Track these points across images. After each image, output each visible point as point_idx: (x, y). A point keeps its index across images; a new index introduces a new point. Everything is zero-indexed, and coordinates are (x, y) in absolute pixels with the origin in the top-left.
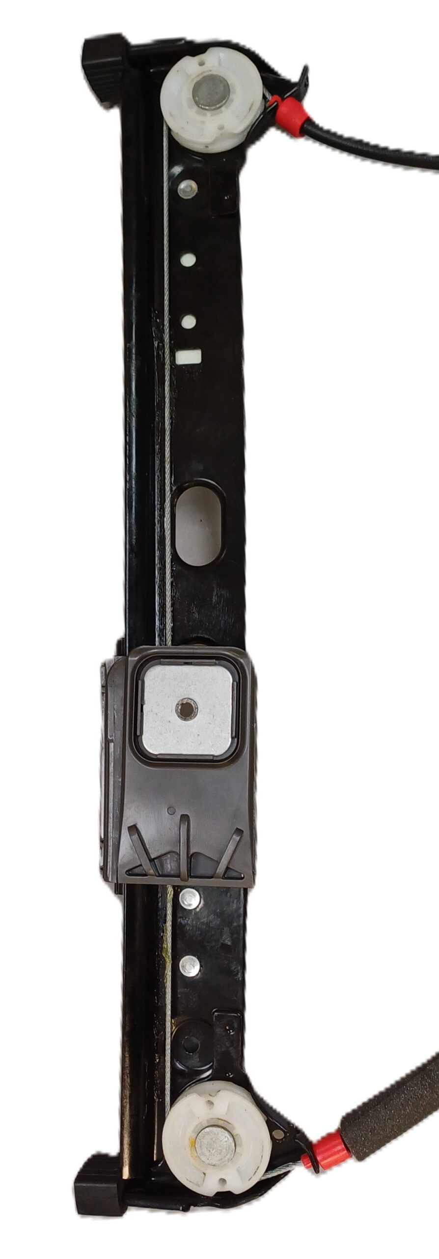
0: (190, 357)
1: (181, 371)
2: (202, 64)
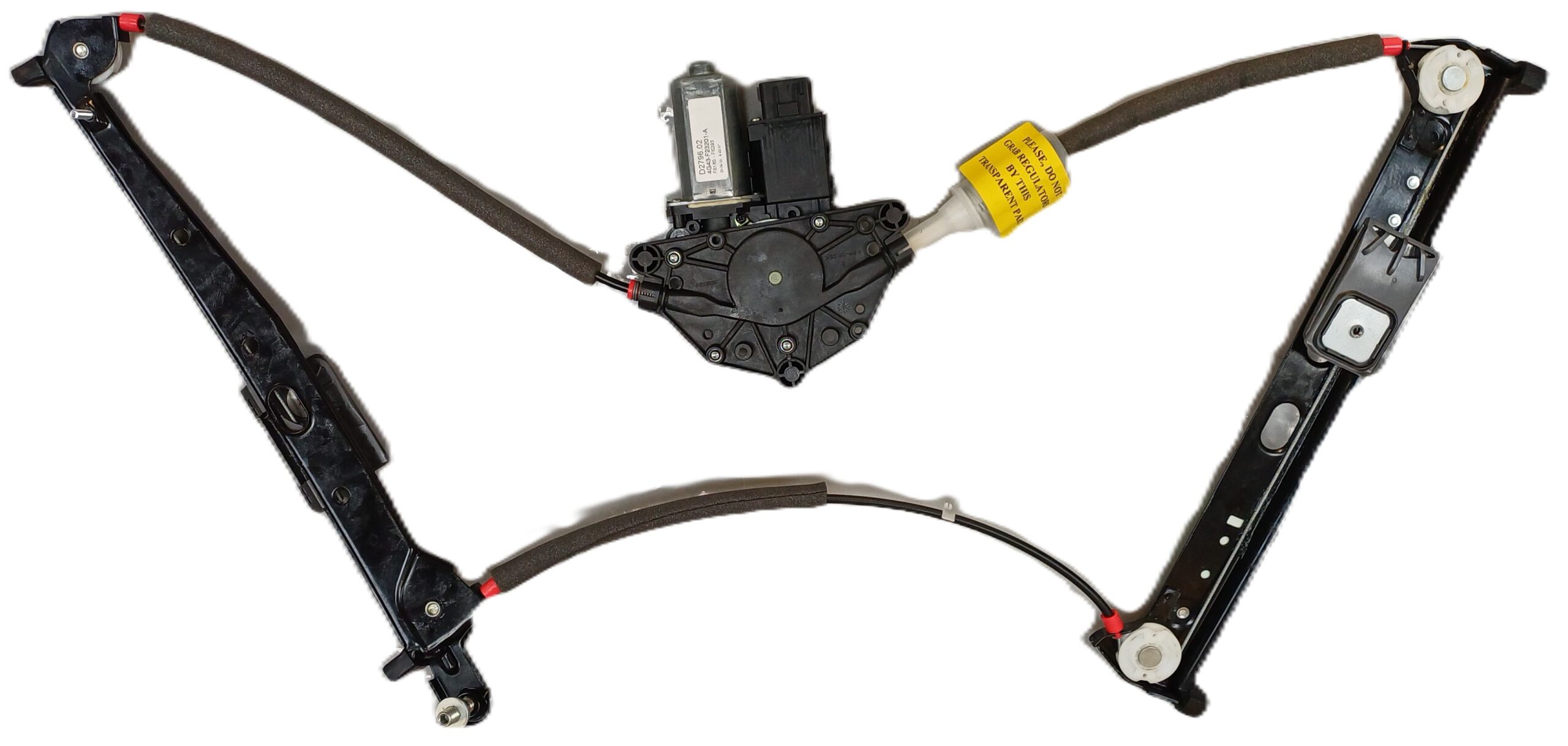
0: (1235, 521)
1: (1245, 516)
2: (1144, 675)
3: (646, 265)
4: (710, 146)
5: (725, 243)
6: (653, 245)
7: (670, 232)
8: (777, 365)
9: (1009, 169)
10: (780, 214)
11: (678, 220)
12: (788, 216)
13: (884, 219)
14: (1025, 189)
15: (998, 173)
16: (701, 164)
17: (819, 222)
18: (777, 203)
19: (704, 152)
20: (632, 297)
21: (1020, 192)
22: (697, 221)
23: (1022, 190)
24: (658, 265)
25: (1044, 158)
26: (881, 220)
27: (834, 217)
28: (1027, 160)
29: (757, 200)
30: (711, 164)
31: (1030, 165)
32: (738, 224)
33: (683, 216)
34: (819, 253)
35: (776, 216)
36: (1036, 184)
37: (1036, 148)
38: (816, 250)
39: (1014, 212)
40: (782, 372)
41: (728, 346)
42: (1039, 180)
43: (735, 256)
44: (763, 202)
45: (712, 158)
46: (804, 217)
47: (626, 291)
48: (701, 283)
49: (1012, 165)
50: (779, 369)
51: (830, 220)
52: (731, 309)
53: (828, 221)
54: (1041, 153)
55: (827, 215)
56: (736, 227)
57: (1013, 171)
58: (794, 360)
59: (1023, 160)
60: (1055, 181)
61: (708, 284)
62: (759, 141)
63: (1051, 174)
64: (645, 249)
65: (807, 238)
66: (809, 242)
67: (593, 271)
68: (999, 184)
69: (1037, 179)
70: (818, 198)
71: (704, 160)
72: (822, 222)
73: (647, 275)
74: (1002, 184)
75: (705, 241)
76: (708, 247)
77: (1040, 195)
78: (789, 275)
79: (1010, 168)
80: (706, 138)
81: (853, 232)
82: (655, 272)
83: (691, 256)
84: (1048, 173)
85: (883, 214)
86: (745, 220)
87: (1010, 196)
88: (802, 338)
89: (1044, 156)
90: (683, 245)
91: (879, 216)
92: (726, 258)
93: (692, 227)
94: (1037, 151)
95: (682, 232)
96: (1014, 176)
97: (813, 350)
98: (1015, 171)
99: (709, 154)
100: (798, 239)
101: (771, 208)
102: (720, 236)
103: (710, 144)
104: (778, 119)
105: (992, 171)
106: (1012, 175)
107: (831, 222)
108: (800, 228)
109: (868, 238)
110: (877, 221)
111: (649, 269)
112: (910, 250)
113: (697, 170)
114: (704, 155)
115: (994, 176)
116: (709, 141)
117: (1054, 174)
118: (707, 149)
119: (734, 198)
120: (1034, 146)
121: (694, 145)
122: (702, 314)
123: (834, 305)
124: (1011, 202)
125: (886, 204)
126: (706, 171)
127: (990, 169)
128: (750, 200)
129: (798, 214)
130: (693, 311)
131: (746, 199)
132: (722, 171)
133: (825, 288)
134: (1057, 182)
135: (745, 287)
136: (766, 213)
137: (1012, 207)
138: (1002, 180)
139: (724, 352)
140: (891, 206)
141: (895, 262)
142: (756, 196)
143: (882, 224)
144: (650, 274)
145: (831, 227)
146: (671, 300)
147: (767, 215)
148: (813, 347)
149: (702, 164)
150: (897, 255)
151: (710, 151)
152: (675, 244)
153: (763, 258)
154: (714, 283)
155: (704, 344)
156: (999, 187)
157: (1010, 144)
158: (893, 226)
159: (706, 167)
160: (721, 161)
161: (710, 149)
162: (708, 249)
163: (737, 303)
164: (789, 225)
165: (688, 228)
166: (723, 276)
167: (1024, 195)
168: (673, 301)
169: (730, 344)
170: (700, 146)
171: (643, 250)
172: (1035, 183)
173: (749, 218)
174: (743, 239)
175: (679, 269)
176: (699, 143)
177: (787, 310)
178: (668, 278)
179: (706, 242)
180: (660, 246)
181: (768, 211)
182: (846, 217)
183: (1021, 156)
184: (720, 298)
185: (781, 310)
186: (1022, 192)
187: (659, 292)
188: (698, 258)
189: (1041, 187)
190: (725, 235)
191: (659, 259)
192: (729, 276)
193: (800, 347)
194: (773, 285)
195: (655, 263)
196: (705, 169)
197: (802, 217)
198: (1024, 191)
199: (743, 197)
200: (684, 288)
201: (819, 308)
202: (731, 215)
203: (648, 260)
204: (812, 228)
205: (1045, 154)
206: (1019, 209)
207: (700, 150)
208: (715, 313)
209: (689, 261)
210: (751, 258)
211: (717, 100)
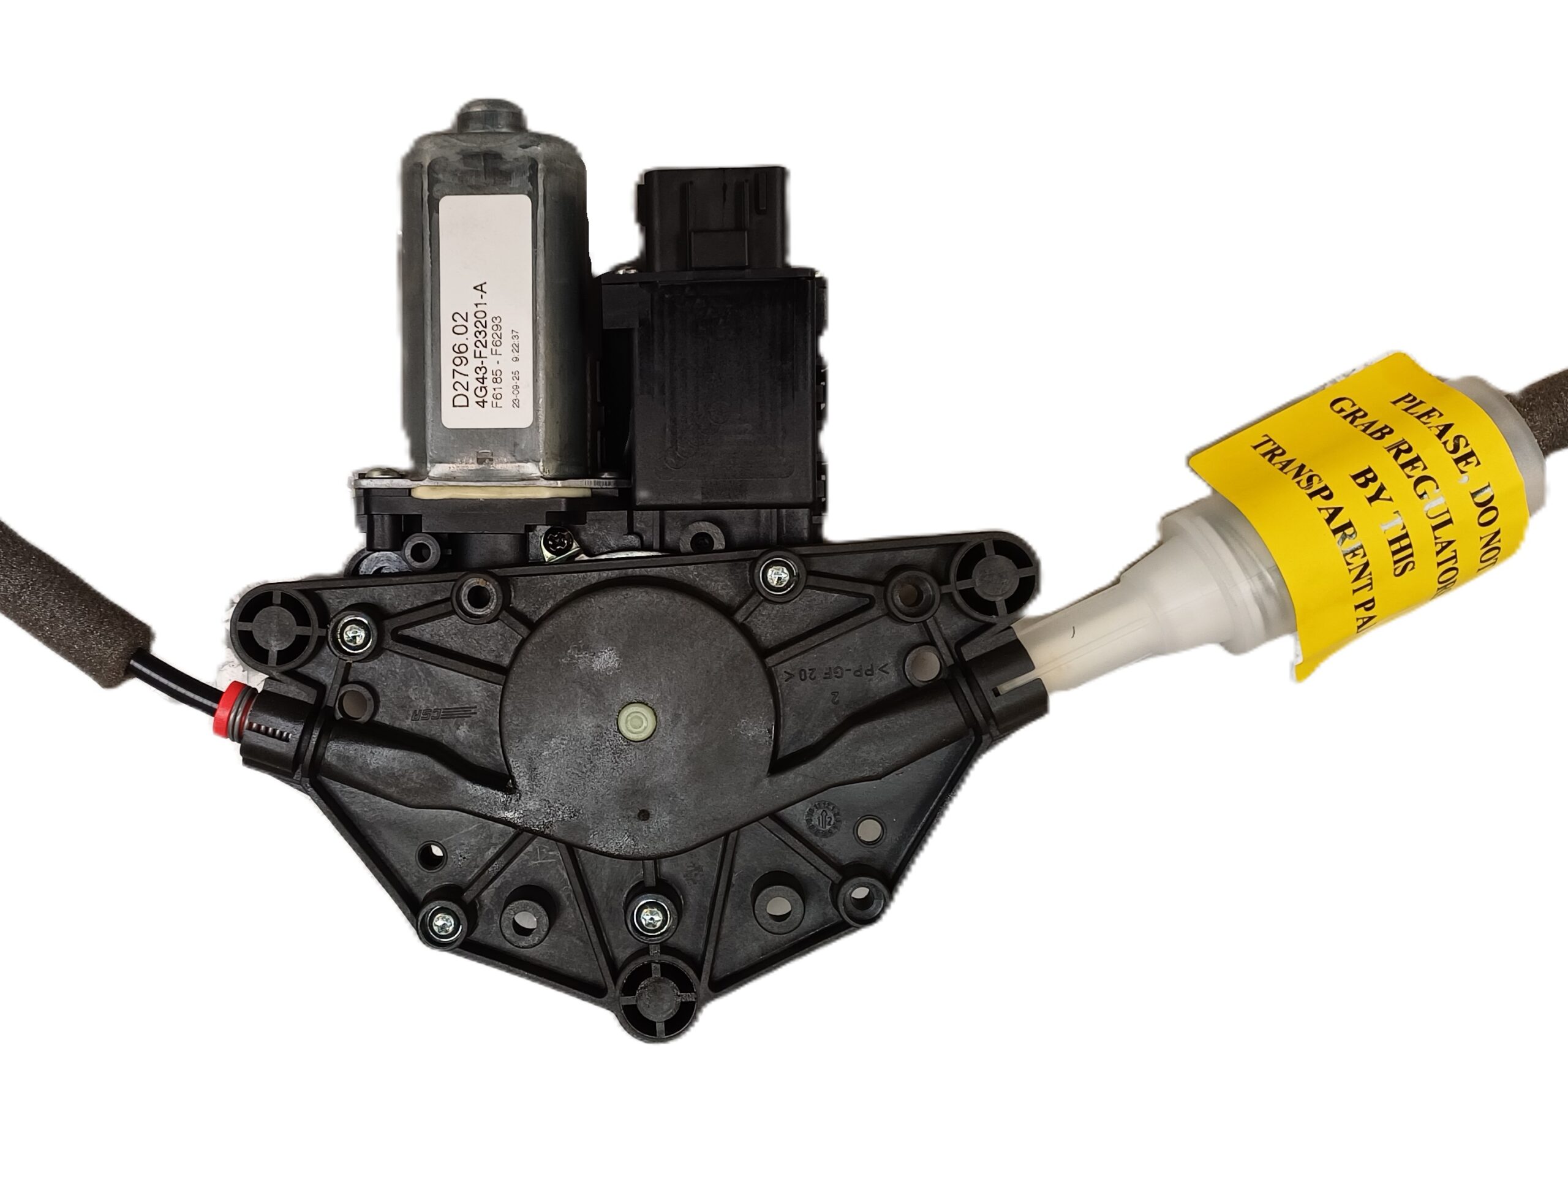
3: (275, 647)
4: (489, 330)
5: (506, 606)
6: (302, 592)
7: (357, 560)
8: (619, 965)
9: (1362, 480)
10: (668, 538)
11: (383, 527)
12: (689, 547)
13: (965, 585)
14: (1404, 543)
15: (1326, 488)
16: (458, 377)
17: (777, 575)
18: (662, 508)
19: (472, 348)
20: (223, 729)
21: (1388, 550)
22: (434, 535)
23: (1396, 546)
24: (309, 649)
25: (1473, 459)
26: (955, 587)
27: (820, 565)
28: (1418, 459)
29: (608, 492)
30: (488, 383)
31: (1425, 473)
32: (547, 555)
33: (396, 519)
34: (771, 661)
35: (656, 545)
36: (1438, 533)
37: (1448, 427)
38: (763, 653)
39: (1357, 607)
40: (630, 988)
41: (485, 893)
42: (1450, 521)
43: (529, 647)
44: (624, 500)
45: (490, 363)
46: (735, 555)
47: (211, 711)
48: (428, 711)
49: (1369, 470)
50: (623, 979)
51: (810, 573)
52: (501, 796)
53: (803, 576)
54: (1462, 442)
55: (802, 557)
56: (541, 562)
57: (1373, 488)
58: (668, 959)
59: (1404, 458)
60: (1492, 528)
61: (448, 714)
62: (629, 332)
63: (1486, 506)
64: (277, 599)
65: (739, 617)
66: (745, 630)
67: (123, 644)
68: (1329, 521)
69: (1446, 517)
70: (779, 506)
71: (469, 369)
72: (785, 575)
73: (275, 674)
74: (1337, 522)
75: (448, 595)
76: (453, 612)
77: (1439, 564)
78: (676, 717)
79: (1365, 477)
80: (480, 308)
81: (874, 612)
82: (300, 666)
83: (408, 632)
84: (1479, 505)
85: (965, 572)
86: (570, 547)
87: (1358, 561)
88: (694, 896)
89: (1472, 454)
90: (389, 597)
91: (953, 576)
92: (505, 647)
93: (419, 552)
94: (1450, 436)
95: (387, 560)
96: (1376, 503)
97: (724, 931)
98: (1382, 489)
99: (485, 352)
100: (711, 618)
101: (645, 521)
102: (491, 587)
103: (490, 324)
104: (689, 276)
105: (1304, 478)
106: (1371, 500)
107: (812, 580)
108: (722, 586)
109: (910, 633)
110: (945, 589)
111: (284, 656)
112: (1038, 682)
113: (447, 393)
114: (469, 355)
115: (1311, 495)
116: (488, 319)
117: (1495, 508)
118: (481, 337)
119: (545, 483)
120: (1436, 421)
121: (446, 324)
122: (418, 800)
123: (797, 814)
124: (1358, 578)
125: (978, 541)
126: (473, 399)
127: (1298, 475)
128: (588, 493)
129: (719, 543)
130: (392, 791)
131: (578, 488)
132: (516, 403)
133: (779, 765)
134: (1497, 533)
135: (551, 737)
136: (631, 531)
137: (1355, 591)
138: (1338, 510)
139: (470, 913)
140: (990, 551)
141: (988, 714)
142: (605, 482)
143: (959, 599)
144: (285, 673)
145: (809, 591)
146: (336, 750)
147: (631, 537)
148: (725, 924)
149: (463, 380)
150: (997, 694)
151: (489, 345)
152: (365, 594)
153: (606, 660)
154: (464, 713)
155: (420, 881)
156: (1327, 530)
157: (1349, 410)
158: (989, 608)
159: (472, 389)
160: (516, 375)
161: (489, 339)
162: (454, 617)
163: (522, 782)
164: (692, 574)
165: (408, 552)
166: (492, 696)
167: (1396, 562)
168: (340, 757)
169: (491, 889)
170: (462, 330)
171: (270, 603)
172: (1435, 528)
173: (580, 542)
174: (559, 599)
175: (370, 664)
176: (460, 321)
177: (661, 819)
178: (337, 686)
179: (448, 599)
180: (326, 595)
181: (638, 526)
182: (854, 566)
183: (1397, 445)
184: (478, 757)
185: (644, 815)
186: (1394, 553)
187: (300, 727)
188: (426, 637)
189: (1450, 543)
190: (505, 584)
191: (313, 631)
192: (507, 702)
193: (689, 920)
194: (629, 742)
195: (301, 642)
196: (470, 394)
197: (729, 555)
198: (1402, 549)
199: (567, 483)
200: (377, 718)
201: (757, 820)
202: (530, 528)
203: (283, 633)
204: (755, 590)
205: (1472, 446)
206: (1372, 600)
207: (461, 339)
208: (454, 802)
209: (399, 647)
210: (572, 657)
211: (521, 204)
